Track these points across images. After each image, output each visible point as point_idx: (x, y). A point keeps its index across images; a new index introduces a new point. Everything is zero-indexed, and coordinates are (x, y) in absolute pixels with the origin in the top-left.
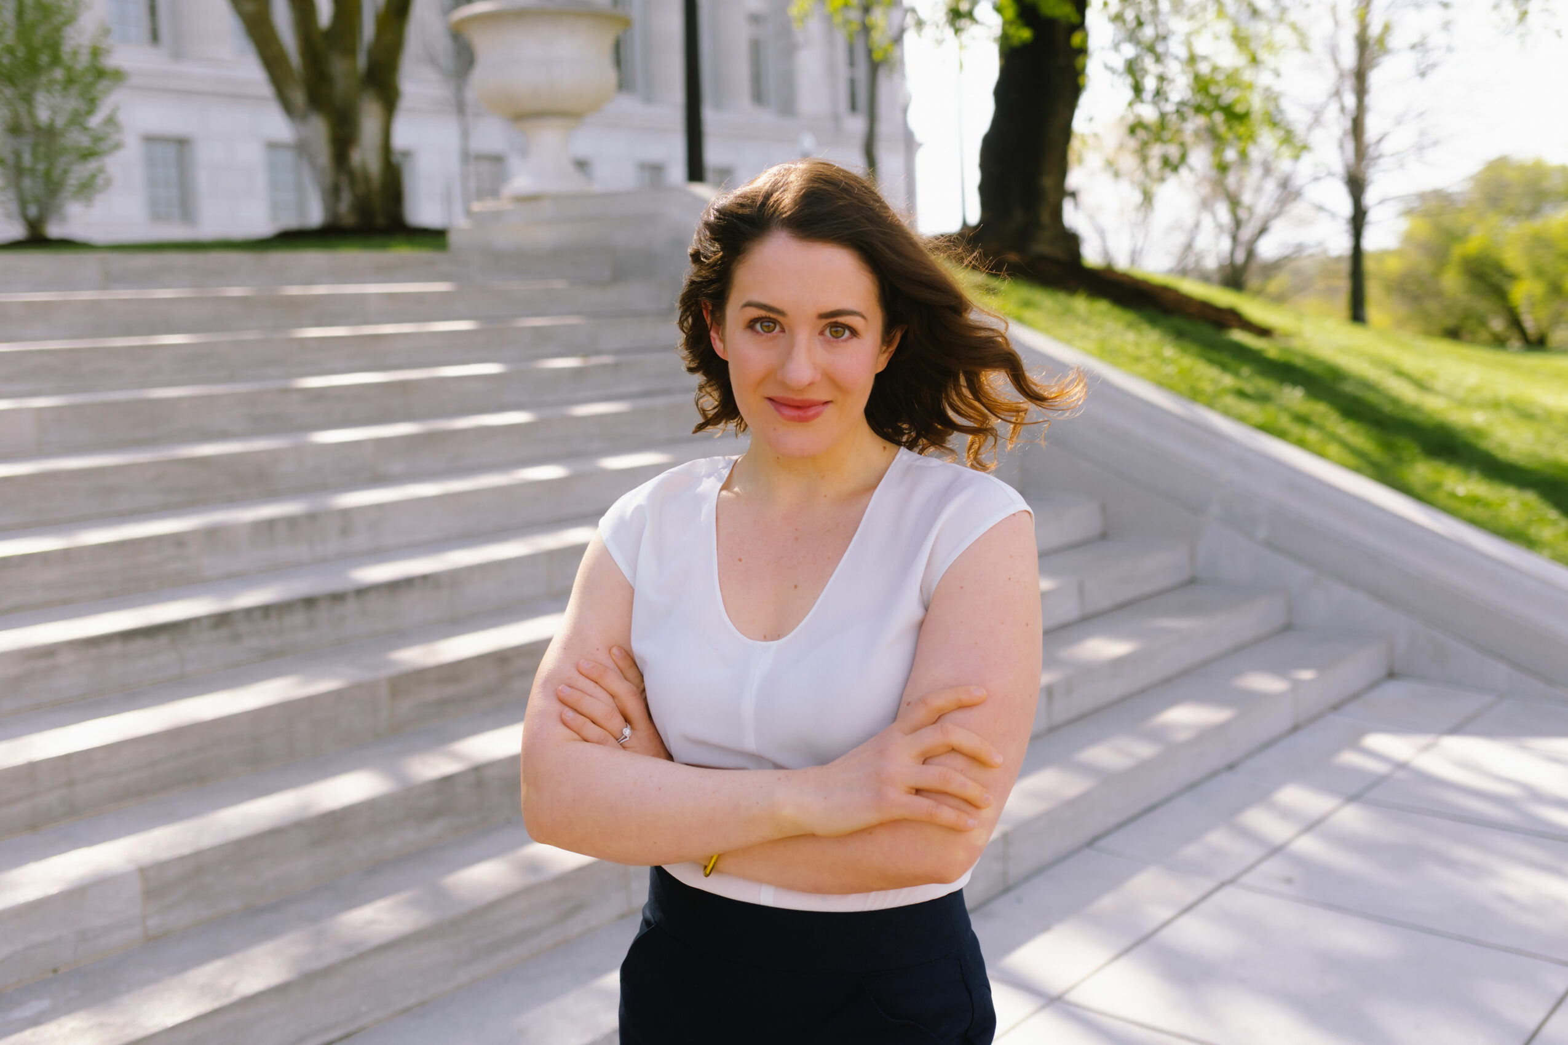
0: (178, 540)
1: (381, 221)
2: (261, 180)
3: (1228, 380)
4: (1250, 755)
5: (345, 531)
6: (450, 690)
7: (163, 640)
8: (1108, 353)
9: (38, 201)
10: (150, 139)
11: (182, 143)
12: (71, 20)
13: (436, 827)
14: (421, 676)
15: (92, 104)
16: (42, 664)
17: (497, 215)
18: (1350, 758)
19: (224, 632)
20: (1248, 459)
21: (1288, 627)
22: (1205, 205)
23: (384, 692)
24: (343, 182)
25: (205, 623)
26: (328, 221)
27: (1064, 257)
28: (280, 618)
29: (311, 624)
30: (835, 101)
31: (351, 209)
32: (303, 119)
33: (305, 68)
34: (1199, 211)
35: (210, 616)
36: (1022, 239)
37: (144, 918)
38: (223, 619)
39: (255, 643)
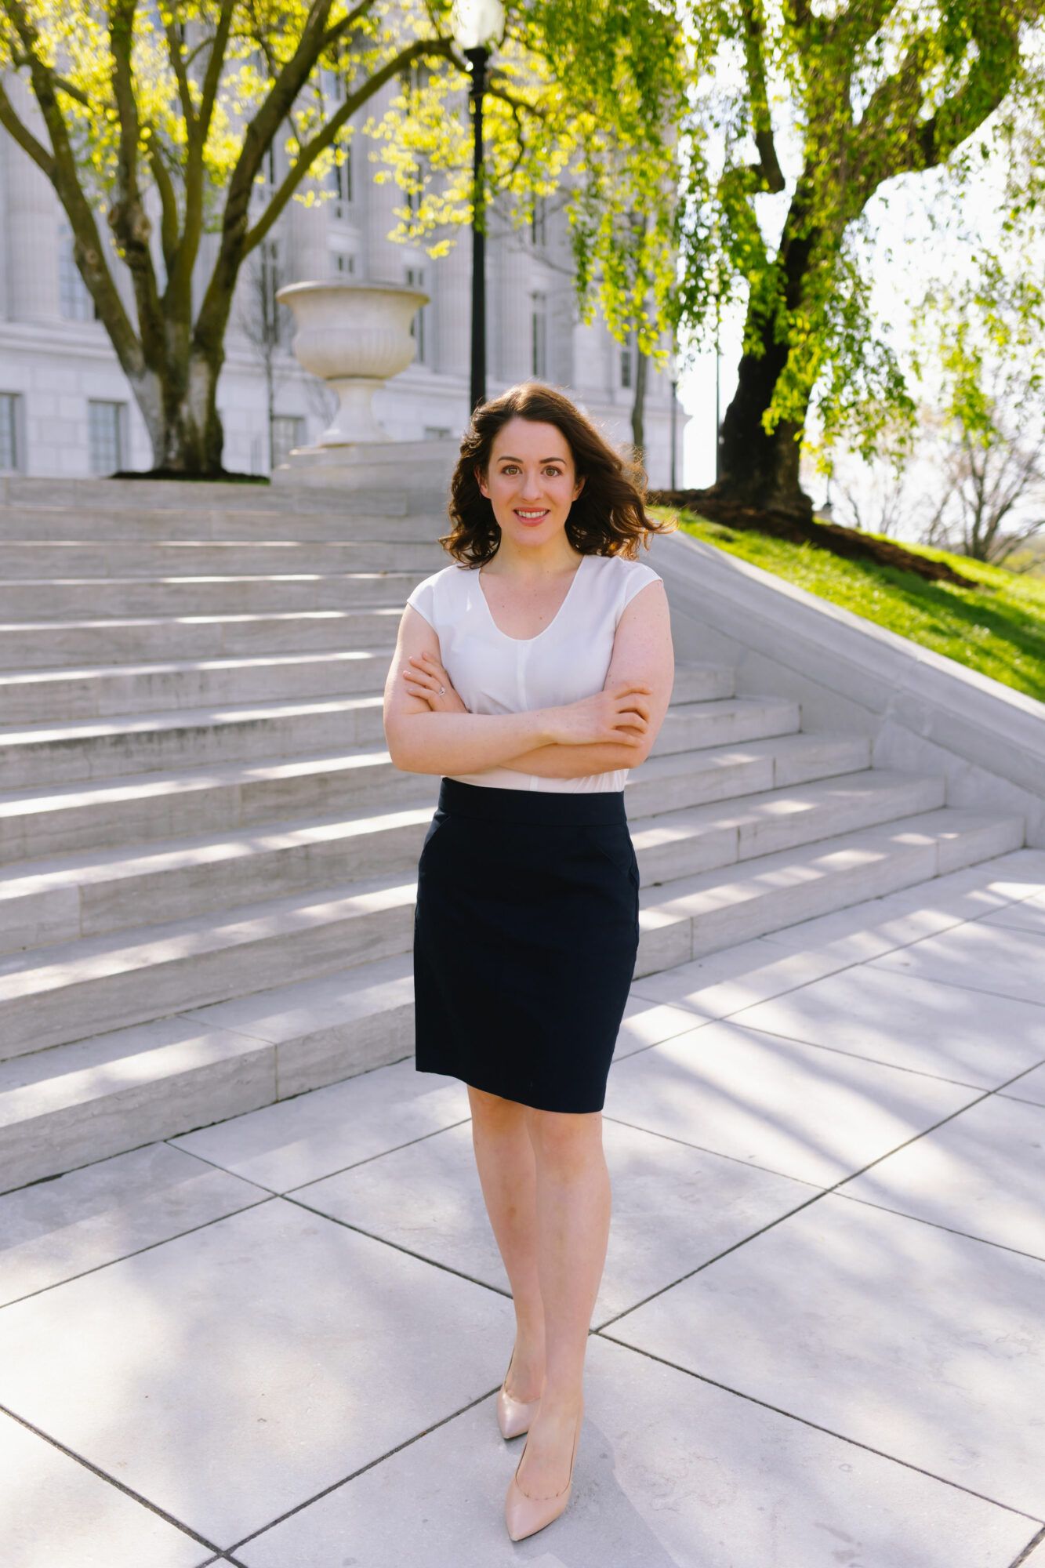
0: (83, 685)
1: (205, 468)
2: (83, 433)
3: (924, 618)
4: (896, 890)
5: (202, 688)
6: (284, 799)
7: (79, 750)
8: (822, 591)
11: (14, 397)
13: (277, 885)
14: (264, 785)
17: (311, 459)
18: (977, 895)
19: (120, 749)
21: (945, 807)
22: (953, 481)
23: (237, 795)
24: (174, 432)
25: (108, 741)
26: (159, 465)
27: (796, 513)
28: (160, 743)
29: (182, 749)
30: (609, 376)
31: (179, 455)
32: (141, 376)
33: (142, 332)
34: (948, 487)
35: (111, 736)
36: (758, 498)
37: (81, 921)
38: (120, 739)
39: (142, 759)
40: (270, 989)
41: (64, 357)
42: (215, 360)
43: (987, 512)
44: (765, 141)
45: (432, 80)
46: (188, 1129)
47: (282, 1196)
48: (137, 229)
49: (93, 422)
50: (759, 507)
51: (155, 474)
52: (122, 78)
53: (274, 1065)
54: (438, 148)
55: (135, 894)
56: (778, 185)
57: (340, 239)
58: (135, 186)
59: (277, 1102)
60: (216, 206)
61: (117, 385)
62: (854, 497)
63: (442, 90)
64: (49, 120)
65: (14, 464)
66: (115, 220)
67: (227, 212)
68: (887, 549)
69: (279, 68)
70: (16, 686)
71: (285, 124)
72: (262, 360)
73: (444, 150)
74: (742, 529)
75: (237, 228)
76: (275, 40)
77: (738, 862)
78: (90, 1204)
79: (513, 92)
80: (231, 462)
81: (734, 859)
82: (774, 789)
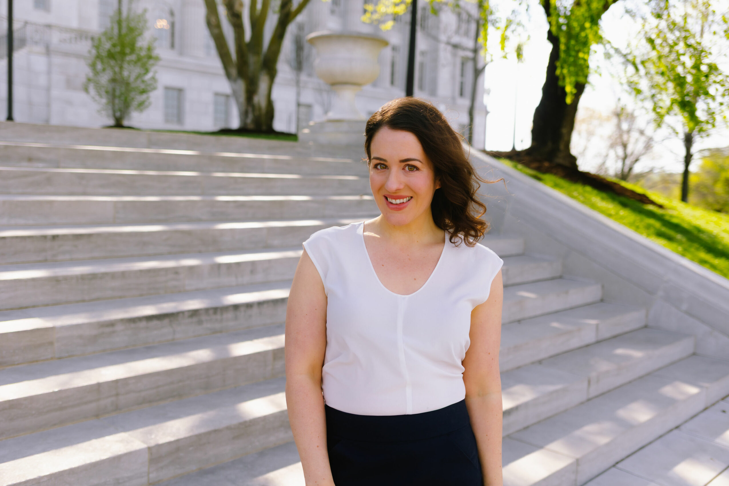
0: (176, 271)
1: (264, 128)
2: (211, 109)
4: (686, 422)
5: (253, 272)
7: (166, 321)
9: (120, 110)
10: (167, 88)
11: (180, 91)
12: (140, 34)
15: (147, 71)
16: (108, 330)
17: (321, 128)
19: (195, 319)
20: (678, 270)
21: (694, 354)
23: (270, 358)
24: (250, 110)
25: (187, 314)
26: (243, 126)
27: (569, 165)
28: (222, 314)
29: (236, 318)
30: (454, 91)
31: (252, 120)
32: (236, 81)
33: (237, 59)
35: (189, 311)
36: (551, 156)
37: (149, 473)
38: (195, 313)
39: (209, 325)
43: (628, 162)
48: (237, 8)
49: (216, 103)
50: (551, 162)
51: (242, 131)
66: (227, 2)
67: (282, 2)
68: (617, 186)
72: (294, 78)
74: (545, 173)
75: (287, 9)
77: (588, 400)
81: (586, 399)
82: (598, 342)
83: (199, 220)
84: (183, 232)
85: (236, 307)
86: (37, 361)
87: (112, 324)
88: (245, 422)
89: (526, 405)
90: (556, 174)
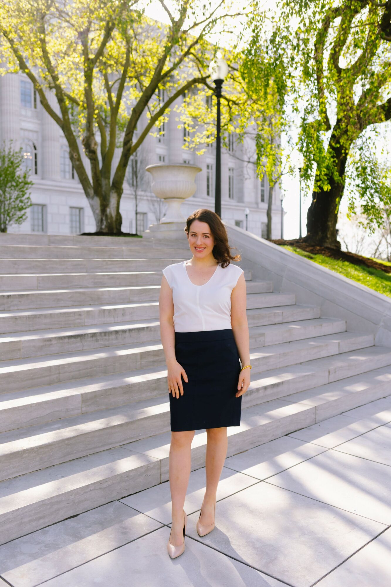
0: (79, 313)
1: (115, 231)
2: (68, 219)
5: (123, 315)
6: (156, 358)
7: (79, 339)
11: (43, 206)
13: (155, 393)
14: (149, 353)
15: (24, 193)
16: (48, 343)
17: (158, 228)
19: (94, 339)
22: (383, 236)
23: (139, 357)
24: (104, 218)
25: (89, 335)
26: (98, 230)
27: (335, 248)
28: (109, 336)
29: (117, 339)
30: (257, 198)
31: (106, 226)
32: (93, 198)
33: (93, 182)
34: (381, 238)
35: (91, 333)
36: (321, 243)
37: (82, 408)
38: (94, 335)
39: (102, 342)
40: (155, 435)
41: (62, 192)
42: (119, 193)
44: (323, 112)
45: (199, 92)
46: (127, 495)
47: (167, 526)
48: (93, 146)
49: (71, 215)
50: (321, 246)
51: (97, 234)
52: (88, 93)
53: (160, 468)
54: (201, 116)
55: (102, 397)
56: (329, 128)
57: (160, 150)
58: (93, 131)
59: (161, 483)
60: (121, 138)
61: (84, 202)
62: (346, 242)
63: (202, 95)
64: (61, 108)
65: (43, 230)
66: (84, 143)
67: (125, 139)
68: (369, 261)
69: (144, 88)
70: (55, 314)
71: (146, 108)
72: (134, 193)
73: (203, 117)
74: (316, 254)
75: (128, 145)
76: (142, 78)
77: (329, 383)
78: (90, 528)
79: (228, 97)
80: (124, 229)
81: (328, 382)
82: (339, 354)
83: (87, 287)
84: (80, 293)
85: (117, 332)
86: (12, 359)
87: (50, 340)
88: (129, 385)
89: (288, 382)
90: (324, 254)
